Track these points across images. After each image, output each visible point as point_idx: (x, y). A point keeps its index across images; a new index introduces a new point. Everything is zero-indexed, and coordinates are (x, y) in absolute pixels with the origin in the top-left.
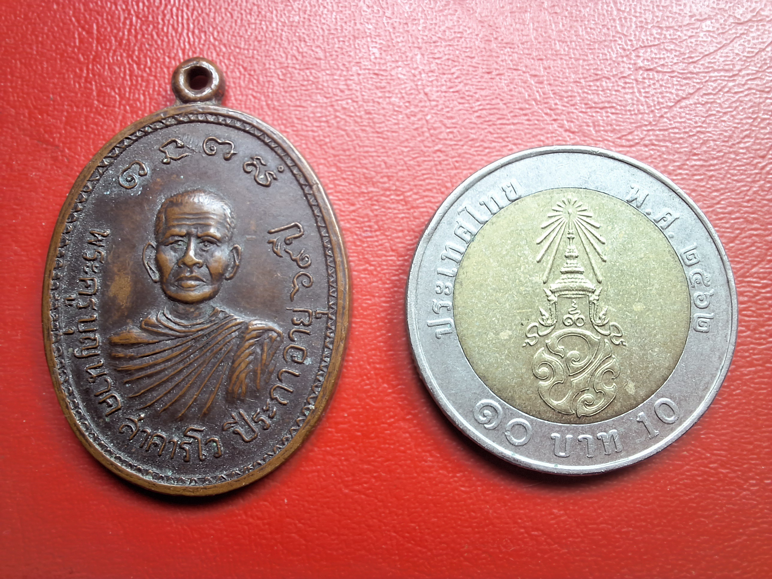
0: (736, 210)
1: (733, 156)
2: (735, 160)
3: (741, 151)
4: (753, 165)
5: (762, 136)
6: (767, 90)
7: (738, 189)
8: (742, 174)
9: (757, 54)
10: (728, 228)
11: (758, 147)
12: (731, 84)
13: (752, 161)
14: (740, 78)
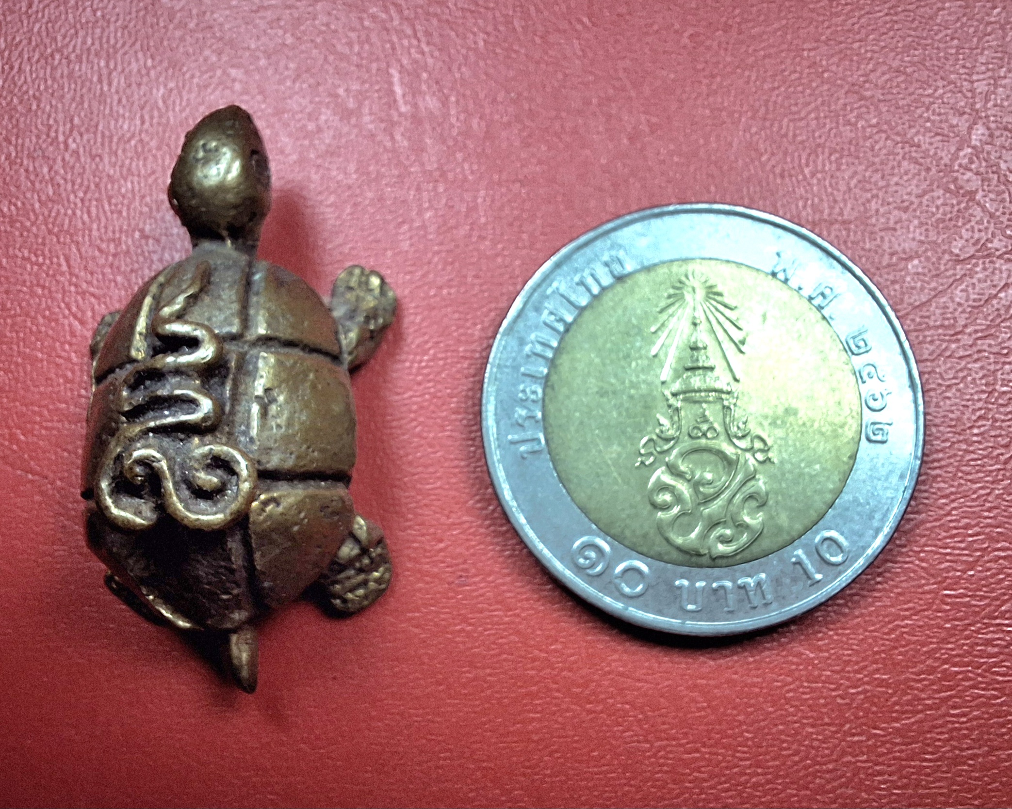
0: (973, 522)
1: (964, 446)
2: (967, 451)
3: (975, 439)
4: (992, 458)
5: (1003, 417)
6: (1005, 351)
7: (974, 493)
8: (978, 472)
9: (986, 301)
10: (963, 549)
11: (998, 432)
12: (953, 346)
13: (991, 452)
14: (966, 337)
